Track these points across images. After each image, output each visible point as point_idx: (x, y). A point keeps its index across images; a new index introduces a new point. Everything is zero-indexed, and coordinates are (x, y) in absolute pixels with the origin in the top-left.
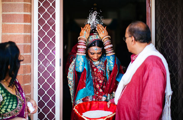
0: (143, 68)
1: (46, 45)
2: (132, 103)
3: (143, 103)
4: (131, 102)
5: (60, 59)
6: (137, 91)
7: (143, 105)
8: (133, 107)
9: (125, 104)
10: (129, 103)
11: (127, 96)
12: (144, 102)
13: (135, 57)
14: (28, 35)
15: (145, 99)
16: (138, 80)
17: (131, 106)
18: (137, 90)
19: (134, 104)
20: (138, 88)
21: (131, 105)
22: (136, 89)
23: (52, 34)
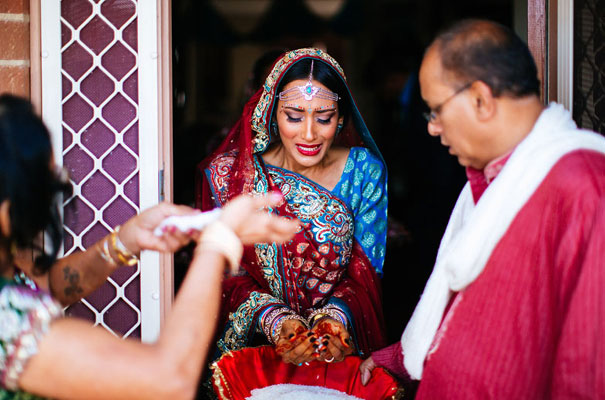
0: (549, 209)
1: (98, 113)
2: (503, 366)
3: (564, 366)
4: (499, 365)
5: (162, 174)
6: (522, 314)
7: (565, 376)
8: (510, 385)
9: (468, 375)
10: (489, 371)
11: (474, 336)
12: (567, 360)
13: (495, 166)
14: (16, 68)
15: (576, 346)
16: (527, 264)
17: (497, 384)
18: (525, 308)
19: (513, 372)
20: (527, 297)
21: (499, 376)
22: (518, 302)
23: (123, 60)
